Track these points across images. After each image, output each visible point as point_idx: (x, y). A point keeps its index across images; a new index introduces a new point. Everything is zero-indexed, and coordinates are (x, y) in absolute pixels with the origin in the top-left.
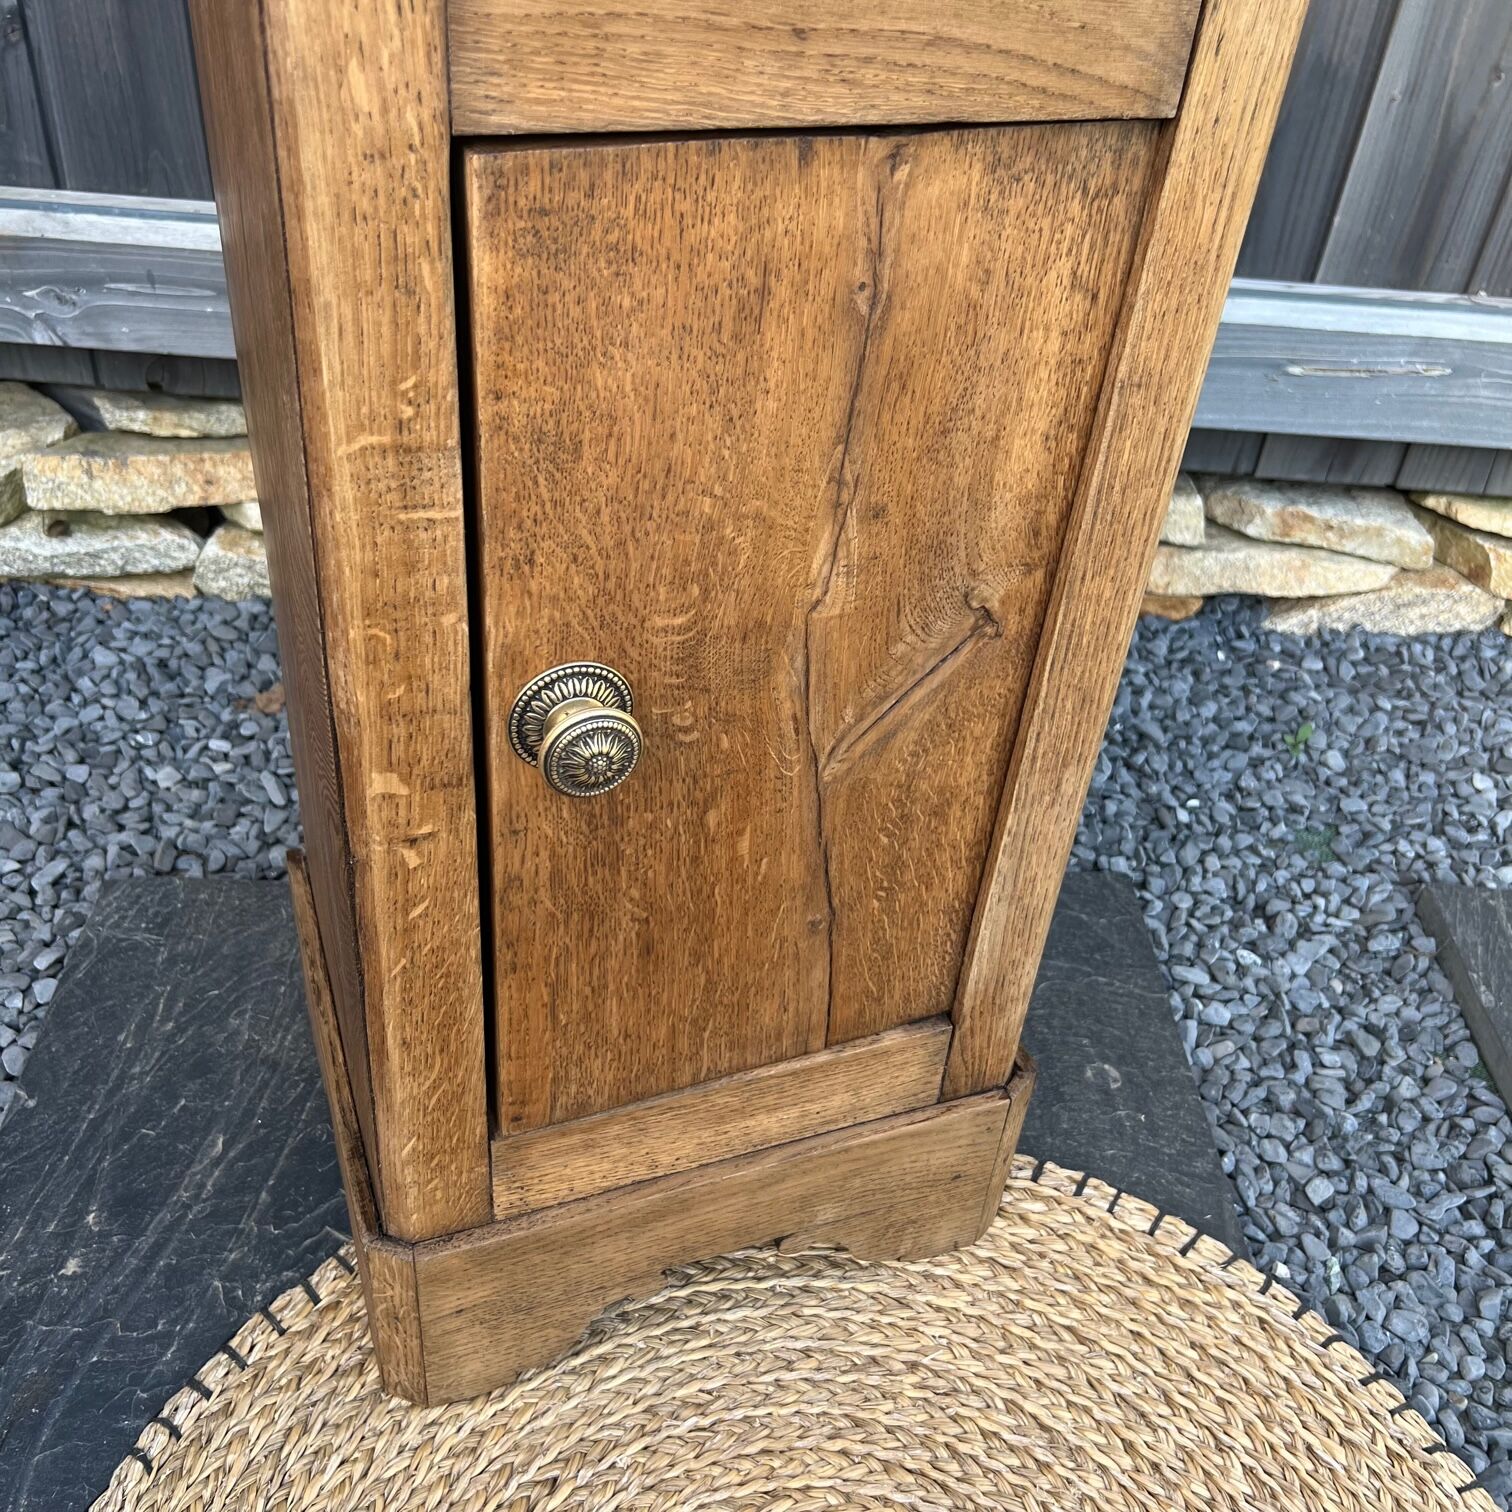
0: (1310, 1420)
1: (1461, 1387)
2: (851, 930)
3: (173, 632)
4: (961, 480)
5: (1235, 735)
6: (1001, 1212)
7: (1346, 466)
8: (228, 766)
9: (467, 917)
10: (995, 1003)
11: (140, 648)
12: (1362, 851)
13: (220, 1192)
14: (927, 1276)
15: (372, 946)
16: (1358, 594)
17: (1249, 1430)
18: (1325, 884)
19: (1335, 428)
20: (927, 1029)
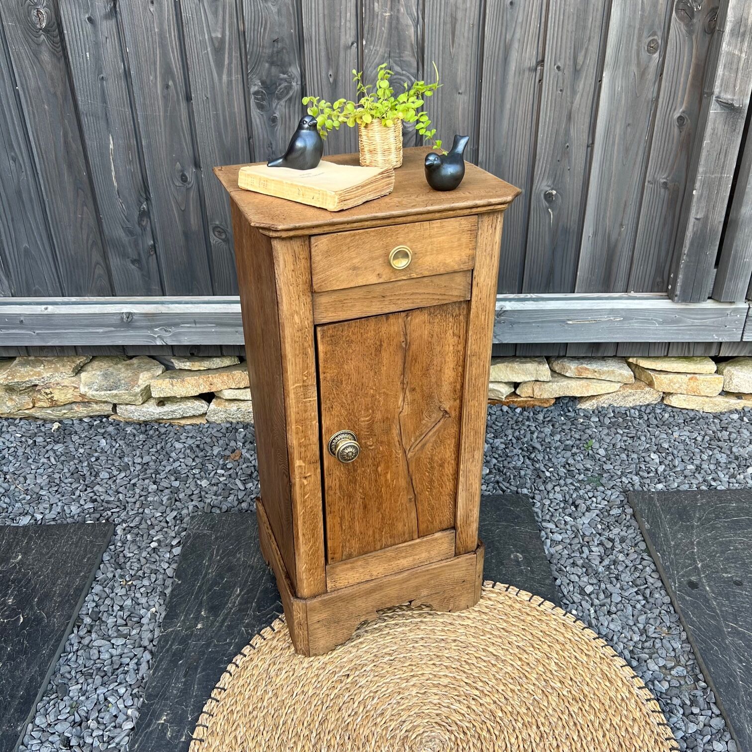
0: (576, 650)
1: (631, 643)
2: (421, 501)
3: (201, 435)
4: (433, 380)
5: (567, 446)
6: (482, 597)
7: (597, 351)
8: (225, 478)
9: (319, 498)
10: (467, 523)
11: (190, 441)
12: (610, 482)
13: (240, 604)
14: (459, 616)
16: (609, 393)
17: (557, 653)
18: (597, 494)
19: (587, 339)
20: (448, 532)
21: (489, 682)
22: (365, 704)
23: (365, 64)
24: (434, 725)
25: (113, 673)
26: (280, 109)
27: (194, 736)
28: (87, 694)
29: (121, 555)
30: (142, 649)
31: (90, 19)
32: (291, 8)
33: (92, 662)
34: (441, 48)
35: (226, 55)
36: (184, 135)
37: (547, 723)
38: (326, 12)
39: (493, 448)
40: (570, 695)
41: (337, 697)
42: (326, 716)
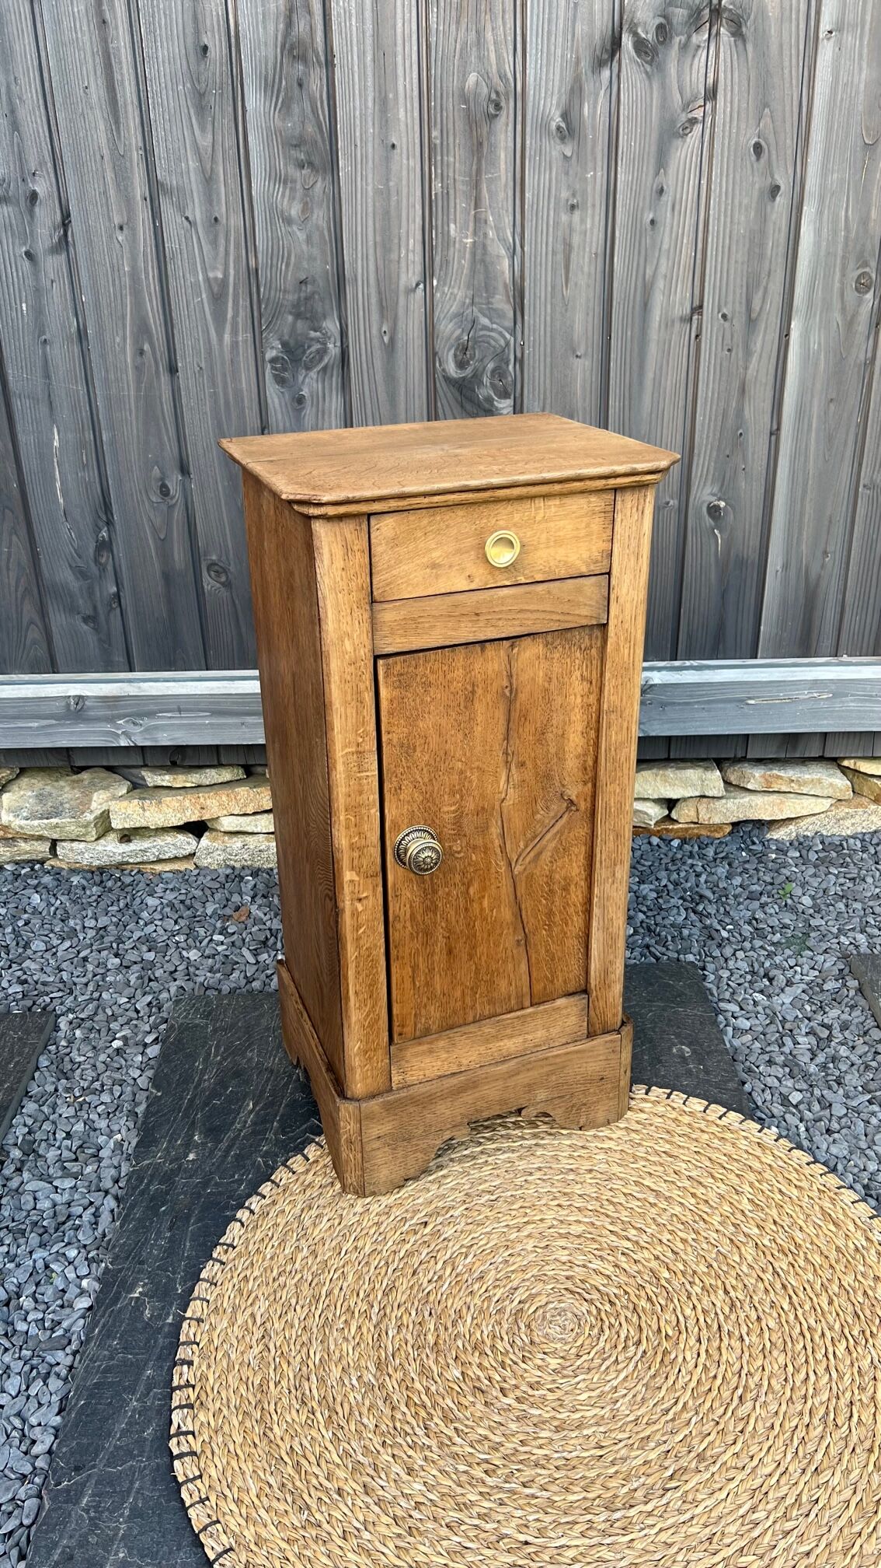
0: (780, 1179)
2: (535, 945)
3: (186, 887)
4: (553, 750)
5: (751, 892)
6: (630, 1108)
7: (795, 748)
8: (225, 947)
9: (380, 934)
10: (606, 984)
11: (170, 896)
12: (821, 944)
13: (254, 1123)
14: (595, 1136)
15: (345, 948)
16: (813, 815)
17: (751, 1185)
18: (801, 960)
19: (779, 728)
20: (576, 998)
21: (647, 1230)
22: (454, 1263)
23: (436, 314)
24: (563, 1292)
25: (56, 1230)
26: (309, 383)
27: (189, 1314)
28: (17, 1259)
29: (67, 1059)
30: (102, 1194)
31: (28, 254)
32: (326, 233)
33: (24, 1214)
34: (549, 289)
35: (230, 304)
36: (165, 424)
37: (740, 1285)
38: (378, 239)
39: (638, 897)
40: (774, 1245)
41: (409, 1254)
42: (394, 1282)
